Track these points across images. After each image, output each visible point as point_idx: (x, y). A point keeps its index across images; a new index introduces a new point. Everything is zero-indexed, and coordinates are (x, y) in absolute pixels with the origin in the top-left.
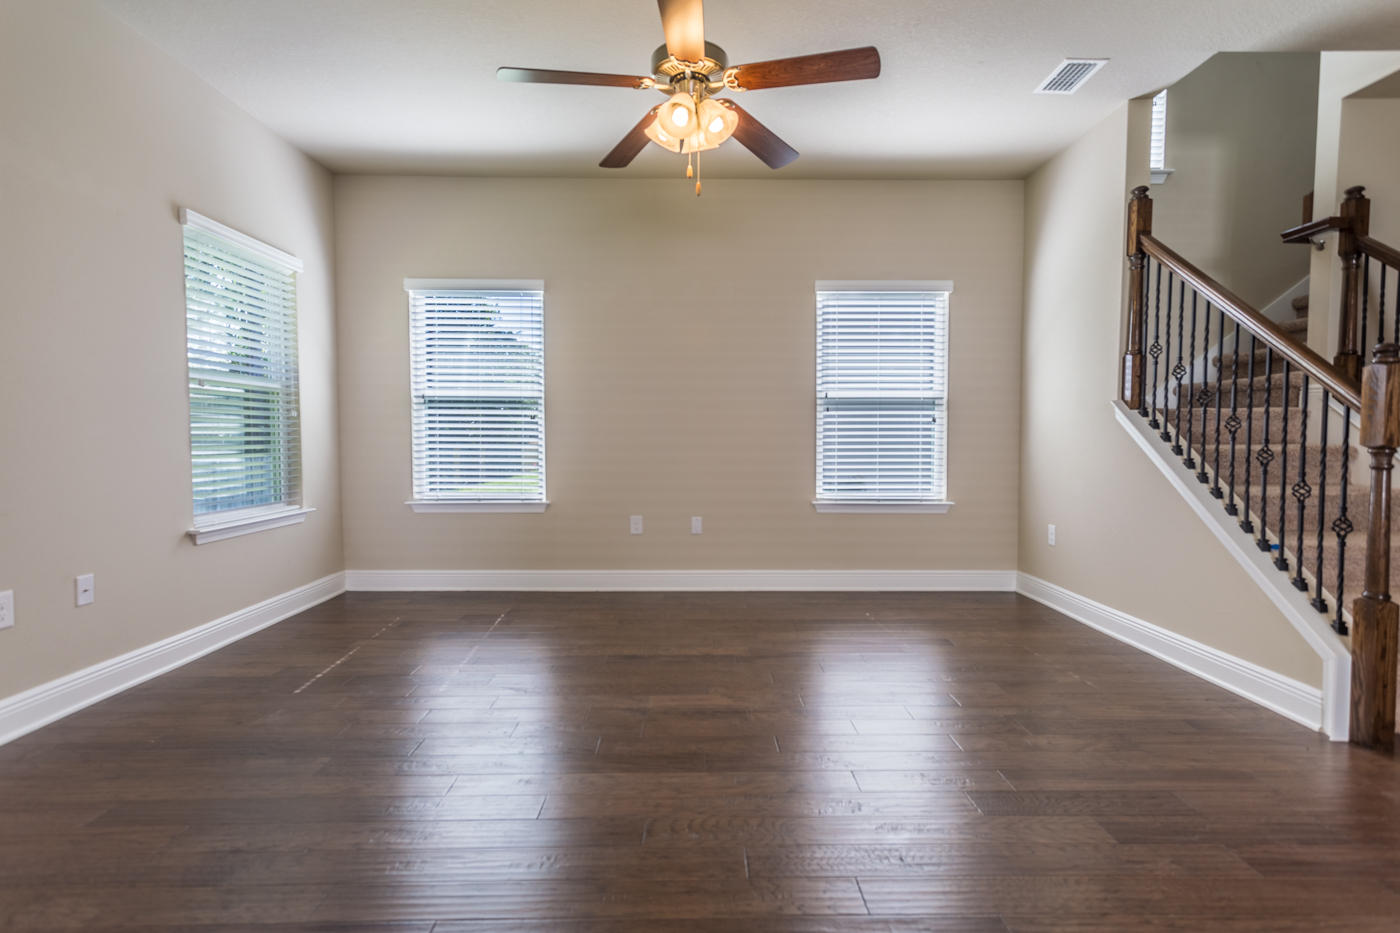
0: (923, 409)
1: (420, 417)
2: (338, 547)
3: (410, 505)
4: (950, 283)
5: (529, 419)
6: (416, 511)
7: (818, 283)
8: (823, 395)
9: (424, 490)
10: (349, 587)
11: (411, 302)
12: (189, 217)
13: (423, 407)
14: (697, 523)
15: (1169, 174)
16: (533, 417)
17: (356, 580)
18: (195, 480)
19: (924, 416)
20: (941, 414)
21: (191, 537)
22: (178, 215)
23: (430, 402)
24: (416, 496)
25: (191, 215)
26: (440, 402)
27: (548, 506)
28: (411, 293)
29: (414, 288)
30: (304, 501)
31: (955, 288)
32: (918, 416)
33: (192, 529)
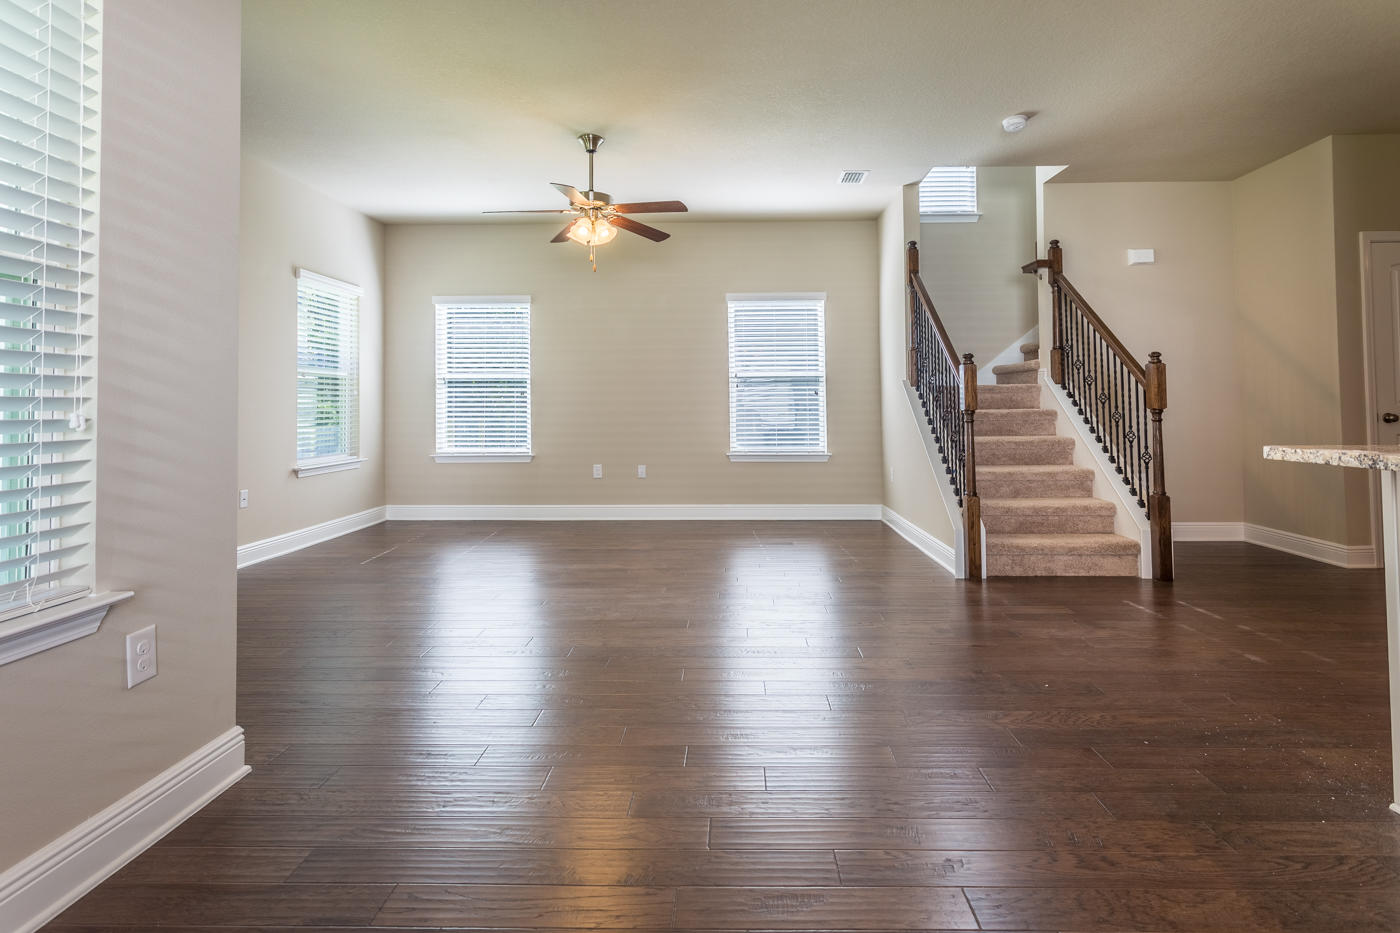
0: (808, 385)
1: (442, 393)
2: (382, 488)
3: (433, 458)
4: (824, 294)
5: (519, 395)
6: (437, 462)
7: (728, 295)
8: (734, 375)
9: (445, 445)
10: (388, 517)
11: (437, 312)
12: (302, 274)
13: (444, 386)
14: (642, 470)
15: (980, 216)
16: (523, 393)
17: (393, 512)
18: (298, 430)
19: (809, 390)
20: (822, 388)
21: (296, 472)
22: (295, 273)
23: (449, 382)
24: (438, 451)
25: (302, 272)
26: (457, 382)
27: (533, 457)
28: (437, 306)
29: (440, 302)
30: (361, 453)
31: (828, 297)
32: (805, 390)
33: (296, 467)
